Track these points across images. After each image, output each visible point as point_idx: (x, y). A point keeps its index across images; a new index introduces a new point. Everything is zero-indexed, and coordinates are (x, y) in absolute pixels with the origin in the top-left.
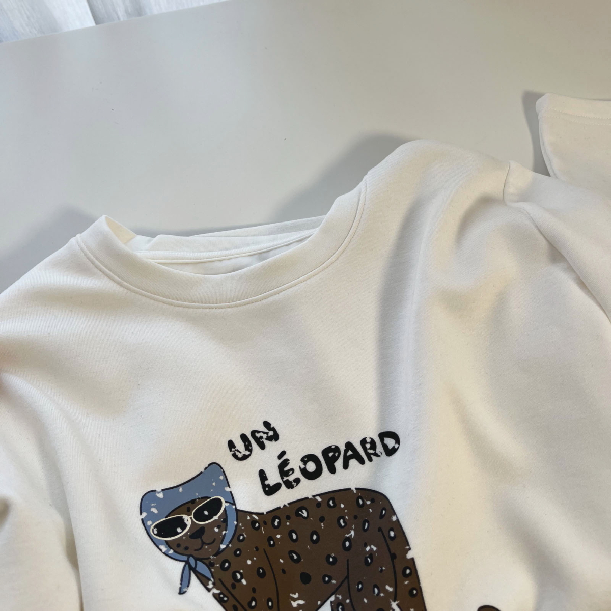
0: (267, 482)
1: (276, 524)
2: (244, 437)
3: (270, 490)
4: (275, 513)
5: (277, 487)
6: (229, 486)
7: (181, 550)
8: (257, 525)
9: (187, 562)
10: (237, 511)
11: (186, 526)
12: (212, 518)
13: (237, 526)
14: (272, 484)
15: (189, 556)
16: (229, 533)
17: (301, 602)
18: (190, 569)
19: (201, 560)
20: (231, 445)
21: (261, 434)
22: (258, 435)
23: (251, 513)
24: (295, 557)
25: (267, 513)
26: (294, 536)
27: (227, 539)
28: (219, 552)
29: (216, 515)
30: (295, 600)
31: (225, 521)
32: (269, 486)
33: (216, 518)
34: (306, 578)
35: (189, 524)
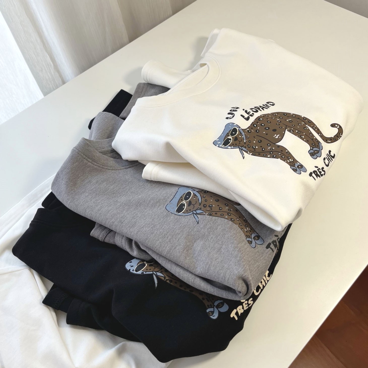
0: (245, 117)
1: (255, 126)
2: (229, 114)
3: (247, 119)
4: (253, 124)
7: (235, 145)
8: (250, 131)
10: (242, 129)
12: (236, 133)
13: (245, 134)
14: (247, 117)
16: (244, 136)
17: (278, 135)
18: (241, 150)
23: (246, 129)
24: (267, 128)
25: (250, 125)
26: (263, 125)
27: (245, 139)
28: (245, 143)
29: (237, 132)
30: (276, 136)
31: (241, 133)
32: (246, 118)
33: (237, 133)
34: (274, 130)
35: (231, 138)
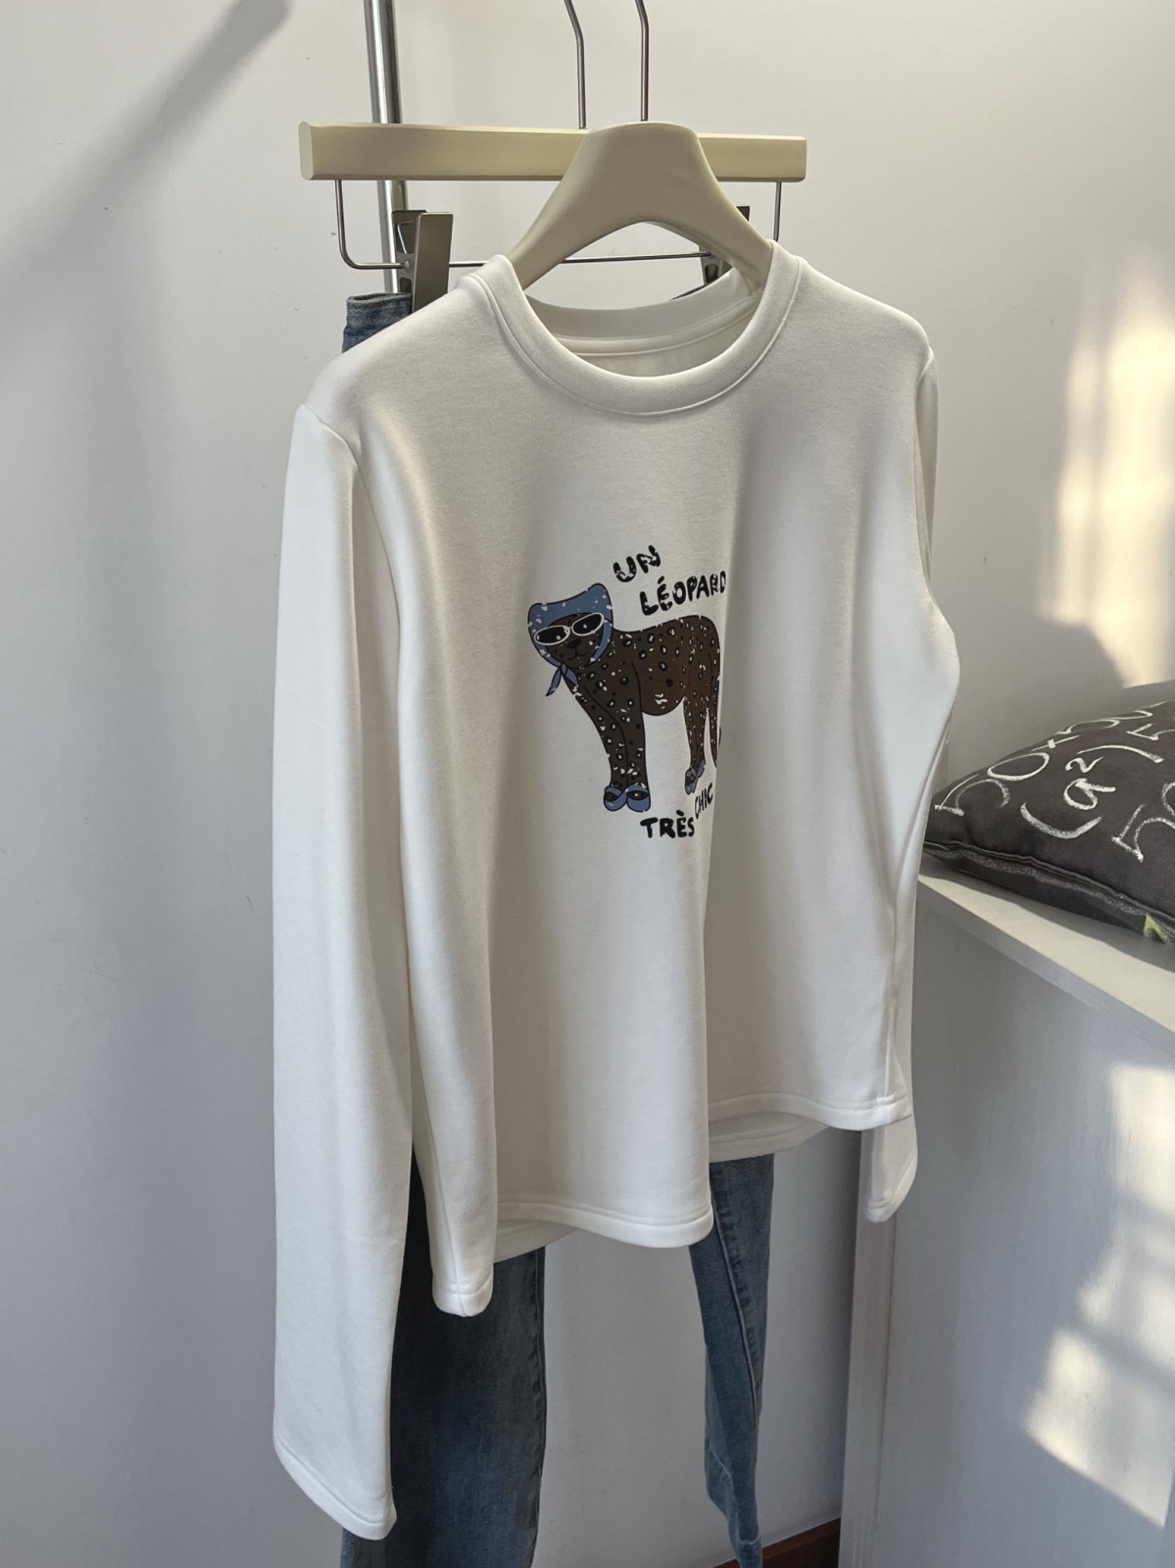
0: (646, 604)
1: (651, 639)
2: (630, 561)
5: (655, 608)
6: (610, 604)
7: (557, 655)
8: (628, 643)
9: (560, 668)
10: (613, 629)
11: (565, 635)
12: (590, 631)
13: (610, 643)
14: (651, 606)
15: (562, 663)
16: (600, 649)
18: (560, 674)
19: (571, 669)
20: (616, 567)
21: (646, 559)
22: (643, 559)
23: (624, 633)
24: (664, 666)
25: (642, 631)
27: (598, 655)
28: (588, 664)
29: (594, 629)
32: (648, 607)
33: (593, 632)
34: (670, 683)
